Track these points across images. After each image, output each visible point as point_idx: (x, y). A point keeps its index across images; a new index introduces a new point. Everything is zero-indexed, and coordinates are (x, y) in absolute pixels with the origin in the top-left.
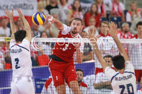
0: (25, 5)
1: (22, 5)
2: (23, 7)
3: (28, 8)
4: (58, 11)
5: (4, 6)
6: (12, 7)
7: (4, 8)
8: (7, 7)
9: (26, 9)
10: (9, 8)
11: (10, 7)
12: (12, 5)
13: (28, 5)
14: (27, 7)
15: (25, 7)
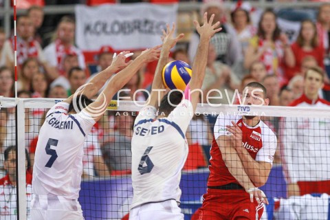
0: (146, 22)
1: (139, 22)
2: (142, 28)
3: (154, 30)
4: (224, 39)
5: (97, 24)
6: (116, 28)
7: (99, 28)
8: (104, 27)
9: (150, 32)
10: (108, 29)
11: (112, 28)
12: (116, 22)
13: (155, 24)
14: (152, 28)
15: (148, 27)
